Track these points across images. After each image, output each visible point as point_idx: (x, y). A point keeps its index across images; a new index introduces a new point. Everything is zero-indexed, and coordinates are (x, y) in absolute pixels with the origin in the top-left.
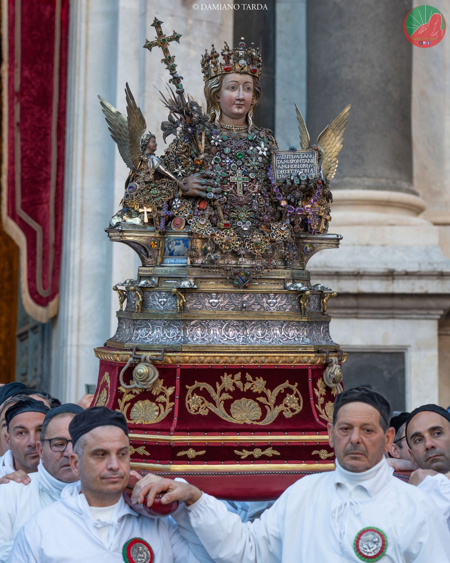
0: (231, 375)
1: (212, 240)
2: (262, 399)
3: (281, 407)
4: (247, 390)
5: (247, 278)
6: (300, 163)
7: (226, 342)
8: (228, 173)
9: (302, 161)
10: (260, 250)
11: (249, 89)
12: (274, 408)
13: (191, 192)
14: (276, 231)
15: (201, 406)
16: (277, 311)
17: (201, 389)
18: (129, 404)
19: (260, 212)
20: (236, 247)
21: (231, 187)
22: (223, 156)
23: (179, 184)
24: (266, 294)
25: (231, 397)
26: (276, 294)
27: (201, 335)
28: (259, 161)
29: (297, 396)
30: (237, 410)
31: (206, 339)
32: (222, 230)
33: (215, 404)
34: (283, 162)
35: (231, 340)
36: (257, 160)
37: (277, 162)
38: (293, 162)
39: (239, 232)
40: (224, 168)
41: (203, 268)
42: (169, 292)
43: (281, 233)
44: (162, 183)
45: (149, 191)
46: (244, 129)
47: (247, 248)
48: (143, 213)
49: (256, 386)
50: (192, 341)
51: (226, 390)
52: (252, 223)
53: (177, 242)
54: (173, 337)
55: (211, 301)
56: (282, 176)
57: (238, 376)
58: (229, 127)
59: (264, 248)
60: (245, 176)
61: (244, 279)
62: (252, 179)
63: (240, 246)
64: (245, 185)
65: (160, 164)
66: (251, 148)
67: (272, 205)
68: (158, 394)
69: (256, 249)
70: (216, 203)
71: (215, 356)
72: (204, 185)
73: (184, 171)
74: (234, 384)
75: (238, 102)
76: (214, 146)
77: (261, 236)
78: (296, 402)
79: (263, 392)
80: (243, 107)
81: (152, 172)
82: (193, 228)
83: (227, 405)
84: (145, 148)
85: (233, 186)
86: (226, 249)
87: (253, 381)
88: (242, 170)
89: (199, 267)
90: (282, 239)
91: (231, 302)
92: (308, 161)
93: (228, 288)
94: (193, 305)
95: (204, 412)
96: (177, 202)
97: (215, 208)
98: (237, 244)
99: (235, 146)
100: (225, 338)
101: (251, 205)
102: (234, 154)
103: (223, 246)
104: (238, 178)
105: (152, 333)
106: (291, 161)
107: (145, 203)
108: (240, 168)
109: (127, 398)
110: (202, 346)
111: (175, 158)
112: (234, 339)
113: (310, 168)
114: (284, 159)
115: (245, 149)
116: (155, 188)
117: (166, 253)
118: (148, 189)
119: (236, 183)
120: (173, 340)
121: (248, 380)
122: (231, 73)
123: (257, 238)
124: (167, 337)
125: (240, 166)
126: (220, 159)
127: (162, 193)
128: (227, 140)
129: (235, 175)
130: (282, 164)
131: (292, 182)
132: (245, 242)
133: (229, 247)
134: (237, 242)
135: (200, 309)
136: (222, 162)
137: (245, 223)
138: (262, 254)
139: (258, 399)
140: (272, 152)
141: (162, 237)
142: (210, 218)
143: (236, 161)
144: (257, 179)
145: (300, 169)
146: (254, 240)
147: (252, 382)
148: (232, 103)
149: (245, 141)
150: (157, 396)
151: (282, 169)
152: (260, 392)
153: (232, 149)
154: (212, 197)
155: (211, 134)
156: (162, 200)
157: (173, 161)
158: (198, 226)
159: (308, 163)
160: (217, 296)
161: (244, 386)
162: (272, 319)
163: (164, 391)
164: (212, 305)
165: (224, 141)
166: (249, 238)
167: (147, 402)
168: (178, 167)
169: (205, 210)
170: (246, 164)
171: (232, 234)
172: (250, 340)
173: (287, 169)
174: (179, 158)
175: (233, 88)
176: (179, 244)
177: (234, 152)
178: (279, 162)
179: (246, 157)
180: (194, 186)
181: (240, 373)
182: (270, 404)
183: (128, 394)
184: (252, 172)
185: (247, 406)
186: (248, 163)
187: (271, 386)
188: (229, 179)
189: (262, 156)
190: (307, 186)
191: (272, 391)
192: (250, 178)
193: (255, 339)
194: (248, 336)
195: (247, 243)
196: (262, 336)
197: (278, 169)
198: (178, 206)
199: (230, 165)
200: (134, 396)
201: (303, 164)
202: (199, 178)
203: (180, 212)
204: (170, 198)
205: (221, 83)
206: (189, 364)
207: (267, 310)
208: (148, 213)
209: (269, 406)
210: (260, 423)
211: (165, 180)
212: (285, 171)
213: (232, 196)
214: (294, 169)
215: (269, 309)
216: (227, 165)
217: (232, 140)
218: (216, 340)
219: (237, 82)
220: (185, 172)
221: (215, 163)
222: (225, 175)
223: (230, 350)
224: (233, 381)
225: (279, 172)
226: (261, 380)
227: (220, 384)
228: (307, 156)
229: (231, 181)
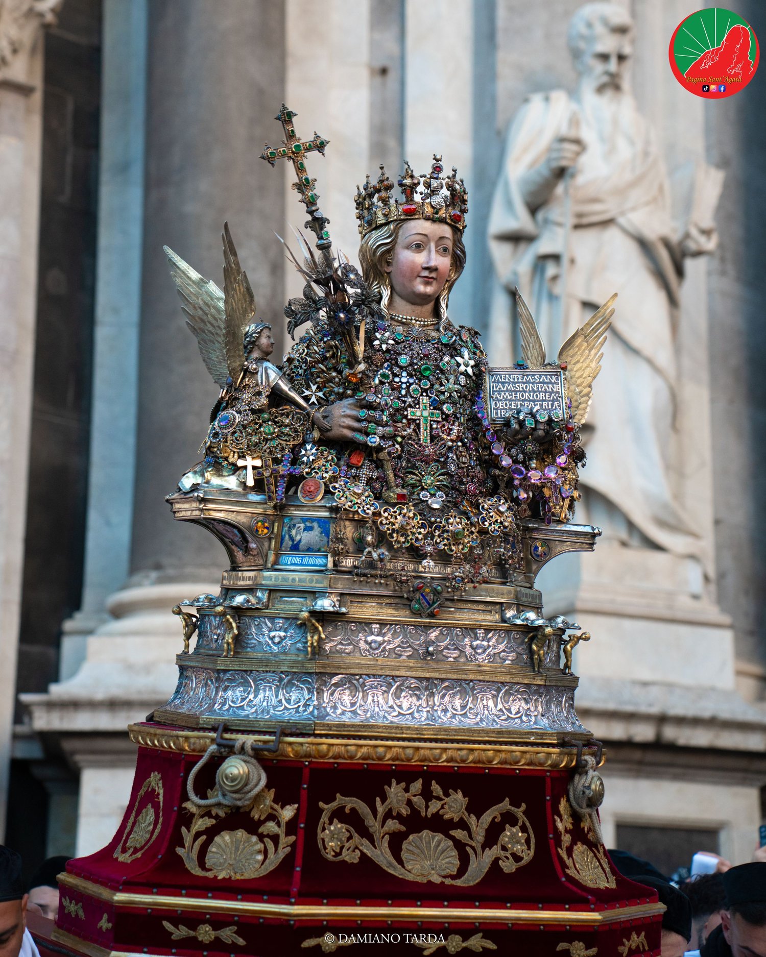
0: (403, 785)
1: (375, 523)
2: (459, 834)
3: (495, 851)
4: (433, 815)
5: (435, 598)
6: (534, 392)
7: (396, 720)
8: (404, 402)
9: (538, 388)
10: (461, 547)
11: (445, 250)
12: (483, 852)
13: (338, 431)
14: (490, 513)
15: (347, 845)
16: (489, 662)
17: (347, 811)
18: (204, 837)
19: (460, 477)
20: (417, 539)
21: (409, 428)
22: (396, 370)
23: (315, 417)
24: (470, 630)
25: (403, 828)
26: (488, 630)
27: (351, 703)
28: (460, 384)
29: (524, 829)
30: (414, 854)
31: (359, 712)
32: (394, 505)
33: (372, 841)
34: (504, 386)
35: (405, 715)
36: (457, 382)
37: (493, 387)
38: (522, 388)
39: (423, 510)
40: (396, 393)
41: (357, 575)
42: (291, 619)
43: (498, 518)
44: (283, 414)
45: (257, 427)
46: (432, 325)
47: (438, 541)
48: (245, 467)
49: (450, 807)
50: (334, 716)
51: (394, 814)
52: (447, 496)
53: (308, 524)
54: (296, 706)
55: (370, 639)
56: (501, 412)
57: (417, 786)
58: (406, 319)
59: (468, 542)
60: (435, 409)
61: (430, 599)
62: (447, 416)
63: (425, 537)
64: (435, 426)
65: (280, 378)
66: (447, 359)
67: (480, 465)
68: (262, 818)
69: (454, 545)
70: (383, 455)
71: (376, 746)
72: (363, 420)
73: (320, 394)
74: (409, 803)
75: (426, 273)
76: (379, 351)
77: (463, 521)
78: (523, 841)
79: (462, 819)
80: (434, 283)
81: (266, 392)
82: (340, 499)
83: (396, 843)
84: (253, 348)
85: (412, 427)
86: (399, 542)
87: (443, 797)
88: (430, 397)
89: (349, 573)
90: (499, 527)
91: (407, 642)
92: (548, 387)
93: (402, 615)
94: (336, 645)
95: (349, 857)
96: (310, 452)
97: (379, 464)
98: (420, 533)
99: (418, 353)
100: (395, 711)
101: (445, 463)
102: (416, 367)
103: (395, 535)
104: (422, 412)
105: (255, 697)
106: (519, 386)
107: (250, 450)
108: (427, 393)
109: (200, 824)
110: (353, 726)
111: (305, 371)
112: (412, 714)
113: (553, 401)
114: (506, 383)
115: (436, 360)
116: (270, 423)
117: (284, 544)
118: (256, 423)
119: (418, 421)
120: (297, 712)
121: (434, 794)
122: (416, 219)
123: (456, 524)
124: (285, 706)
125: (426, 391)
126: (391, 376)
127: (282, 433)
128: (403, 342)
129: (417, 406)
130: (502, 391)
131: (521, 423)
132: (435, 530)
133: (406, 538)
134: (419, 530)
135: (349, 654)
136: (393, 380)
137: (435, 495)
138: (463, 554)
139: (452, 833)
140: (483, 369)
141: (277, 515)
142: (369, 482)
143: (420, 380)
144: (456, 417)
145: (534, 401)
146: (451, 528)
147: (443, 800)
148: (416, 274)
149: (436, 345)
150: (261, 823)
151: (501, 400)
152: (456, 819)
153: (412, 357)
154: (377, 443)
155: (374, 329)
156: (281, 445)
157: (301, 375)
158: (349, 496)
159: (549, 392)
160: (381, 629)
161: (427, 807)
162: (481, 678)
163: (274, 812)
164: (371, 647)
165: (397, 343)
166: (441, 522)
167: (241, 834)
168: (311, 387)
169: (361, 467)
170: (437, 386)
171: (411, 515)
172: (440, 717)
173: (510, 400)
174: (313, 370)
175: (418, 246)
176: (310, 529)
177: (416, 364)
178: (496, 388)
179: (438, 374)
180: (344, 422)
181: (420, 781)
182: (474, 844)
183: (202, 817)
184: (448, 403)
185: (432, 846)
186: (441, 385)
187: (476, 808)
188: (406, 413)
189: (466, 374)
190: (547, 433)
191: (478, 819)
192: (443, 413)
193: (449, 714)
194: (436, 708)
195: (437, 533)
196: (462, 710)
197: (494, 400)
198: (311, 458)
199: (408, 387)
200: (214, 821)
201: (540, 392)
202: (352, 407)
203: (314, 469)
204: (296, 442)
205: (396, 237)
206: (326, 761)
207: (471, 661)
208: (254, 468)
209: (473, 848)
210: (458, 883)
211: (287, 408)
212: (506, 404)
213: (412, 445)
214: (523, 401)
215: (475, 660)
216: (404, 386)
217: (414, 342)
218: (378, 715)
219: (426, 235)
220: (323, 396)
221: (381, 383)
222: (399, 404)
223: (404, 736)
224: (406, 795)
225: (496, 404)
226: (460, 795)
227: (384, 800)
228: (547, 378)
229: (409, 417)
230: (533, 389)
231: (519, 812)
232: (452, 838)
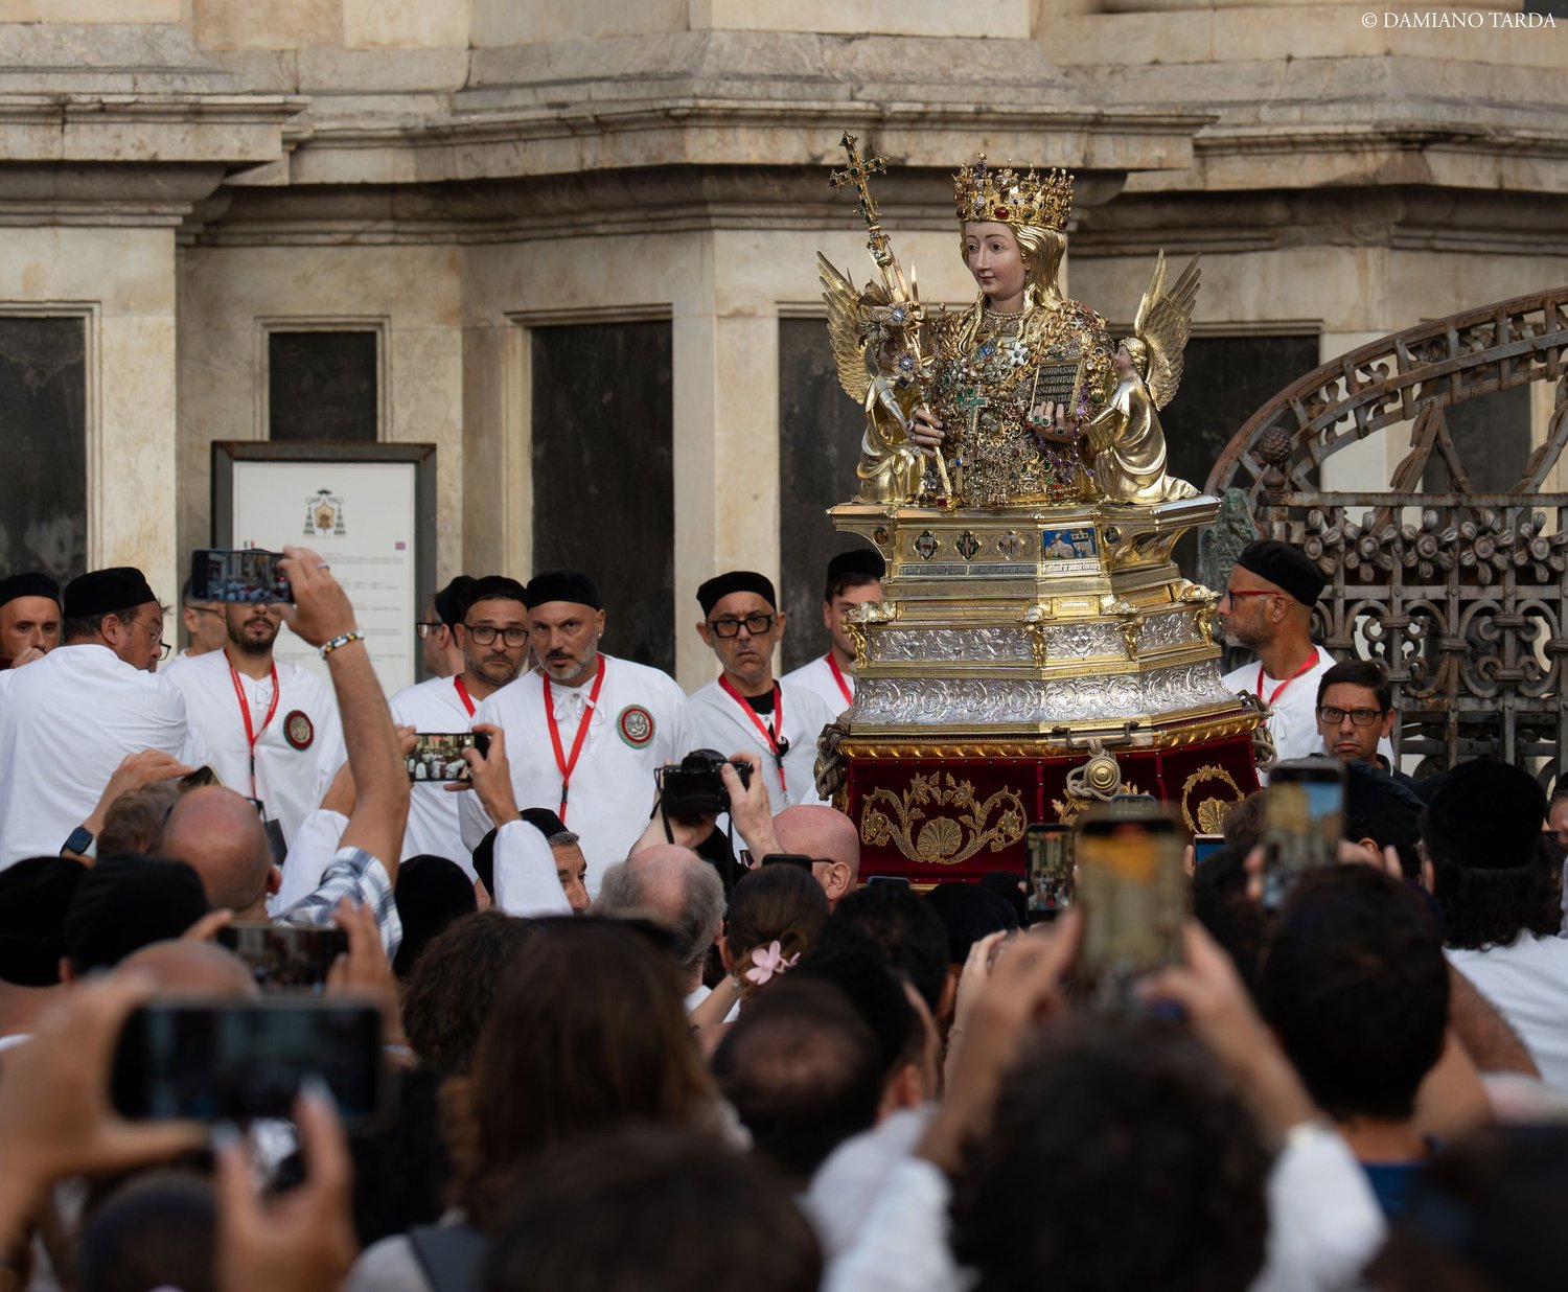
0: (925, 777)
2: (965, 818)
3: (993, 833)
4: (946, 803)
11: (996, 247)
15: (881, 831)
29: (1019, 813)
35: (930, 713)
49: (961, 796)
57: (936, 776)
74: (929, 793)
78: (1017, 823)
79: (969, 806)
83: (917, 828)
87: (956, 787)
100: (922, 709)
139: (960, 818)
147: (955, 789)
152: (965, 806)
182: (975, 829)
185: (943, 830)
187: (980, 796)
191: (982, 805)
206: (865, 759)
209: (973, 832)
218: (909, 714)
226: (967, 785)
227: (909, 791)
231: (1016, 799)
232: (960, 823)
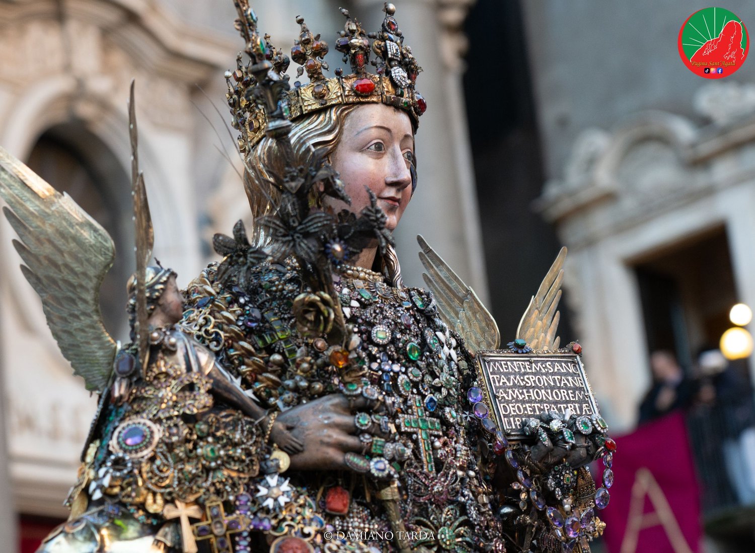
6: (551, 388)
8: (393, 404)
13: (315, 454)
19: (481, 528)
21: (406, 446)
22: (372, 350)
28: (454, 376)
34: (509, 380)
36: (450, 371)
37: (494, 381)
38: (534, 381)
40: (378, 389)
45: (190, 446)
48: (177, 520)
56: (515, 421)
60: (432, 415)
62: (449, 428)
64: (438, 444)
65: (216, 361)
72: (364, 432)
75: (391, 192)
84: (154, 310)
85: (410, 445)
88: (424, 396)
92: (568, 380)
96: (276, 489)
99: (396, 323)
101: (462, 505)
102: (398, 346)
104: (418, 421)
106: (528, 379)
107: (182, 490)
108: (417, 389)
113: (580, 402)
114: (510, 374)
115: (418, 335)
116: (210, 440)
118: (189, 441)
122: (373, 102)
125: (417, 385)
126: (366, 360)
127: (231, 457)
128: (371, 304)
129: (411, 411)
130: (509, 388)
131: (556, 438)
136: (371, 367)
140: (470, 352)
143: (408, 368)
145: (555, 403)
148: (378, 193)
149: (412, 312)
151: (511, 402)
153: (390, 329)
154: (387, 472)
156: (232, 478)
159: (570, 388)
165: (364, 305)
169: (348, 515)
170: (429, 378)
173: (523, 402)
174: (231, 352)
175: (378, 148)
177: (400, 340)
178: (499, 382)
179: (428, 357)
180: (329, 436)
184: (448, 405)
186: (435, 376)
188: (397, 422)
189: (452, 360)
192: (443, 422)
197: (500, 402)
198: (283, 500)
199: (393, 379)
201: (559, 388)
202: (339, 409)
203: (284, 519)
204: (251, 474)
205: (340, 132)
208: (192, 521)
211: (234, 413)
212: (519, 408)
213: (415, 476)
214: (541, 402)
216: (387, 377)
217: (384, 305)
219: (388, 130)
225: (506, 410)
228: (561, 366)
229: (403, 430)
230: (549, 384)
